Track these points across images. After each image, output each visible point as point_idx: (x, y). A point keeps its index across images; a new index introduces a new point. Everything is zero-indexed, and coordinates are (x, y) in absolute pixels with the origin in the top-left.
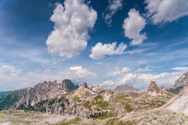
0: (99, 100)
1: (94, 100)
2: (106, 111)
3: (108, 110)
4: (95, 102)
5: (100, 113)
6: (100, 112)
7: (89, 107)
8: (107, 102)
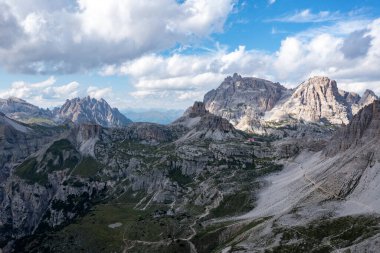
0: (66, 155)
1: (50, 156)
2: (102, 184)
3: (109, 183)
4: (56, 162)
5: (85, 195)
6: (85, 190)
7: (42, 180)
8: (90, 157)
